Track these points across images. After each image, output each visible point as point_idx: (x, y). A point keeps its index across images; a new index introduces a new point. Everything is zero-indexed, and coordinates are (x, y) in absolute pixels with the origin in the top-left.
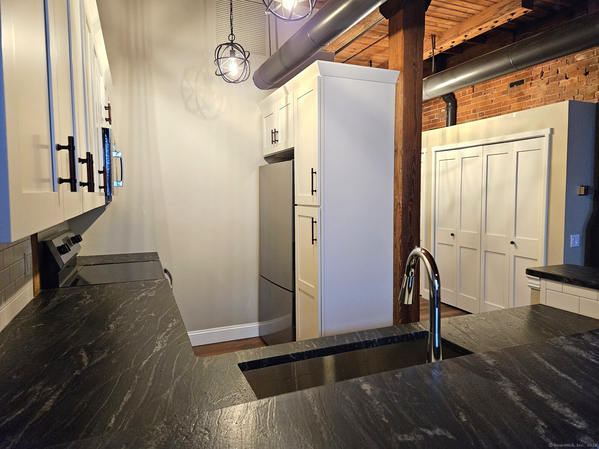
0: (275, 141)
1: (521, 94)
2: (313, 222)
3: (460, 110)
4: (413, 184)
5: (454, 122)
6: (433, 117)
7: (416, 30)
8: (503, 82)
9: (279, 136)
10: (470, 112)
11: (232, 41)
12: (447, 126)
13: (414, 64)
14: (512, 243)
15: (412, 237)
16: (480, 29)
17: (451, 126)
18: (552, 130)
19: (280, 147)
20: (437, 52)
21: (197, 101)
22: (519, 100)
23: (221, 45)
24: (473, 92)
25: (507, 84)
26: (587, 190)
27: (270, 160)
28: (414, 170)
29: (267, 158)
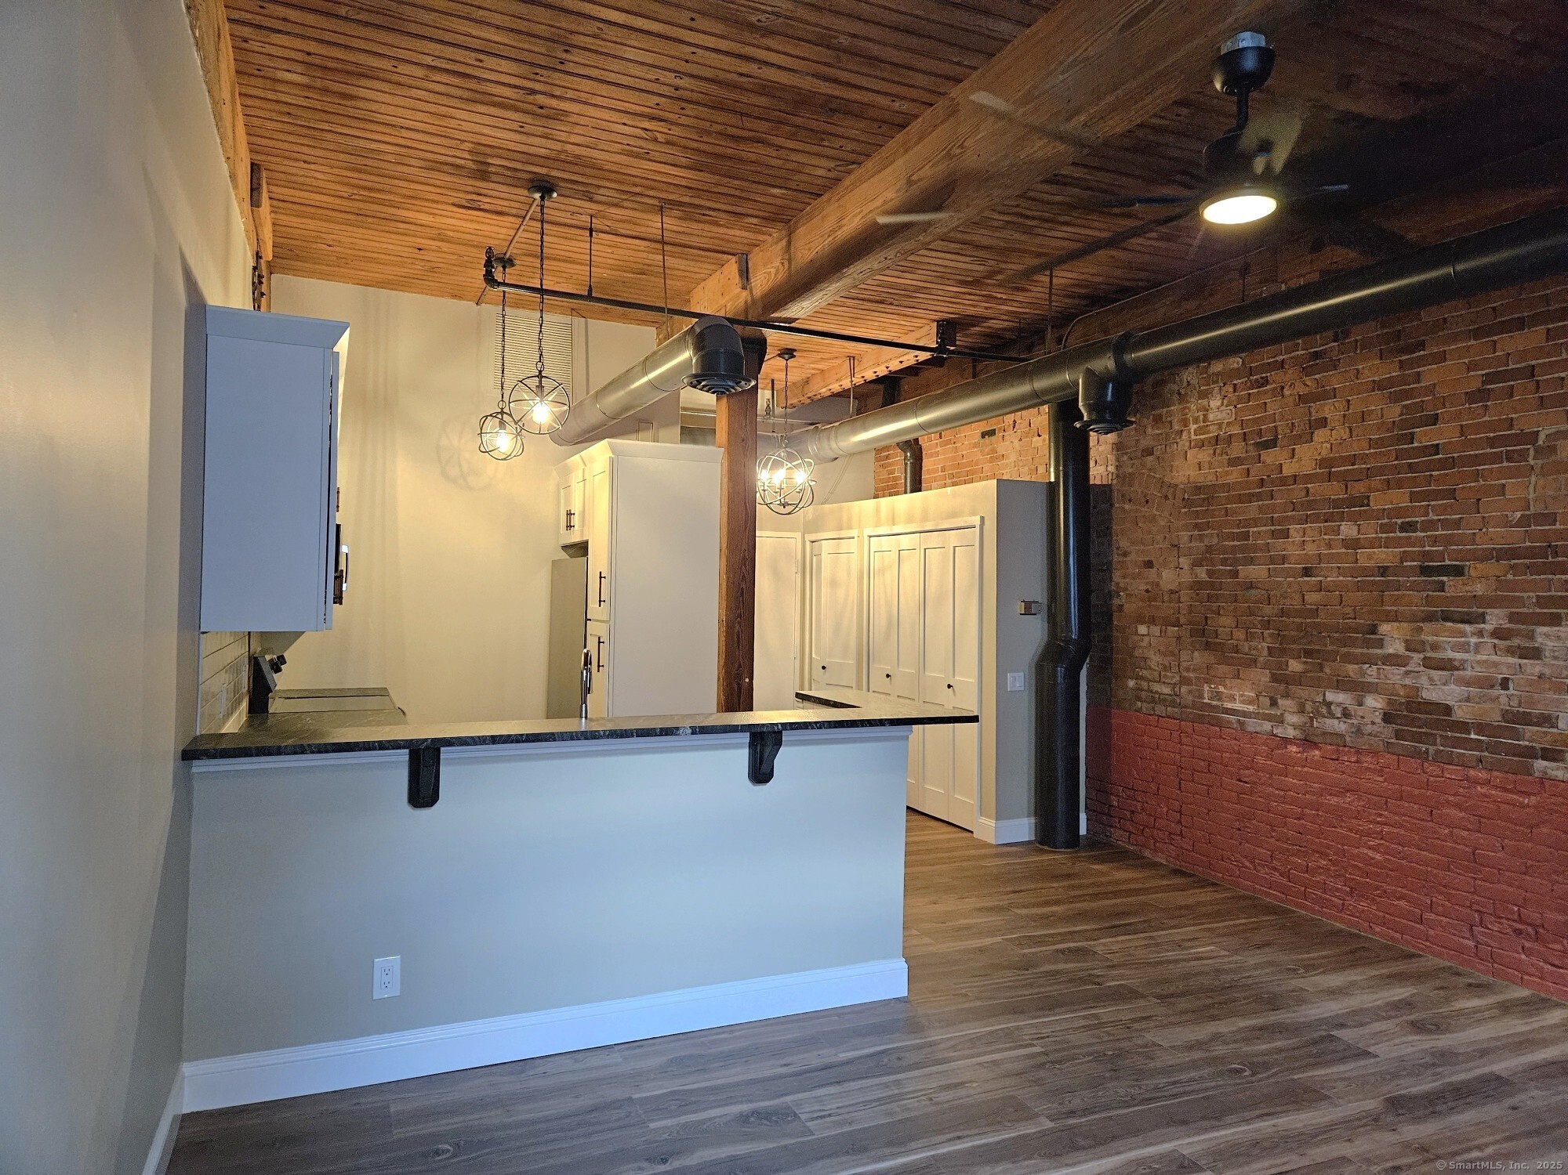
0: (569, 527)
1: (994, 451)
2: (599, 642)
3: (927, 464)
4: (742, 594)
5: (917, 487)
6: (892, 473)
7: (745, 398)
8: (974, 431)
9: (576, 521)
10: (936, 471)
11: (502, 409)
12: (906, 493)
13: (743, 440)
14: (949, 686)
15: (740, 666)
16: (901, 362)
17: (912, 492)
18: (982, 518)
19: (575, 537)
20: (858, 380)
21: (460, 466)
22: (992, 460)
23: (487, 416)
24: (941, 437)
25: (978, 432)
26: (1029, 609)
27: (571, 551)
28: (744, 576)
29: (565, 548)
